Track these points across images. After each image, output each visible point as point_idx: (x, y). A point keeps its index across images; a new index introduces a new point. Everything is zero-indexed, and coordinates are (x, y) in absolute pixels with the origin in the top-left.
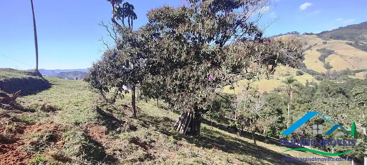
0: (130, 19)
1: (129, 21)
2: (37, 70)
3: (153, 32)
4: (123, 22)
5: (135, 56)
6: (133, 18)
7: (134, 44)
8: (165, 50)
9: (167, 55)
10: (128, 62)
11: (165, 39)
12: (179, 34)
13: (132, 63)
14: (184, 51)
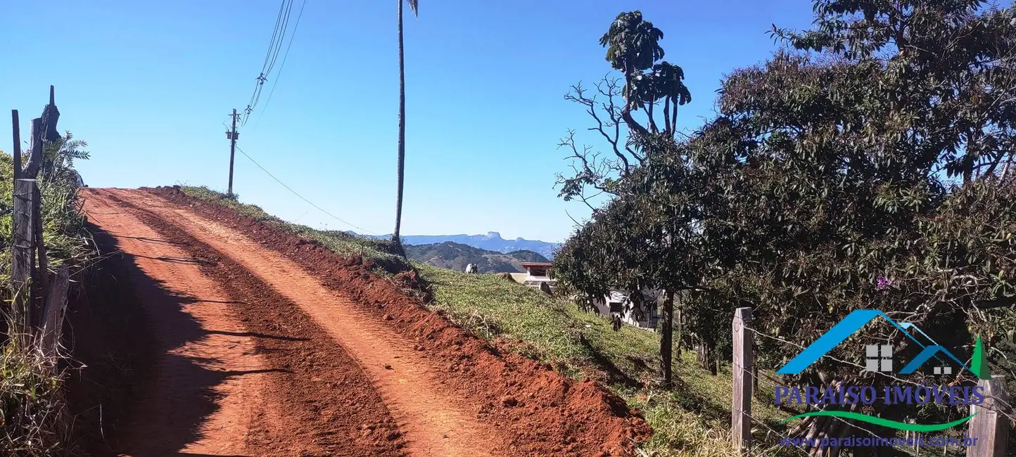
0: (671, 104)
1: (666, 111)
2: (396, 237)
3: (732, 144)
4: (650, 114)
5: (678, 214)
6: (679, 100)
7: (676, 177)
8: (763, 197)
9: (769, 212)
10: (659, 228)
11: (767, 166)
12: (804, 154)
13: (670, 231)
14: (821, 202)
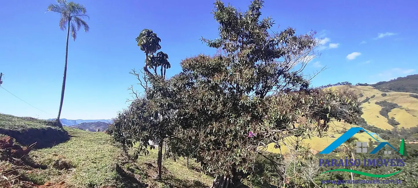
0: (163, 68)
1: (162, 70)
2: (58, 119)
3: (186, 81)
4: (155, 71)
5: (165, 107)
6: (166, 67)
7: (165, 94)
8: (199, 100)
9: (201, 106)
10: (157, 113)
11: (199, 89)
12: (214, 84)
13: (162, 114)
14: (220, 102)
